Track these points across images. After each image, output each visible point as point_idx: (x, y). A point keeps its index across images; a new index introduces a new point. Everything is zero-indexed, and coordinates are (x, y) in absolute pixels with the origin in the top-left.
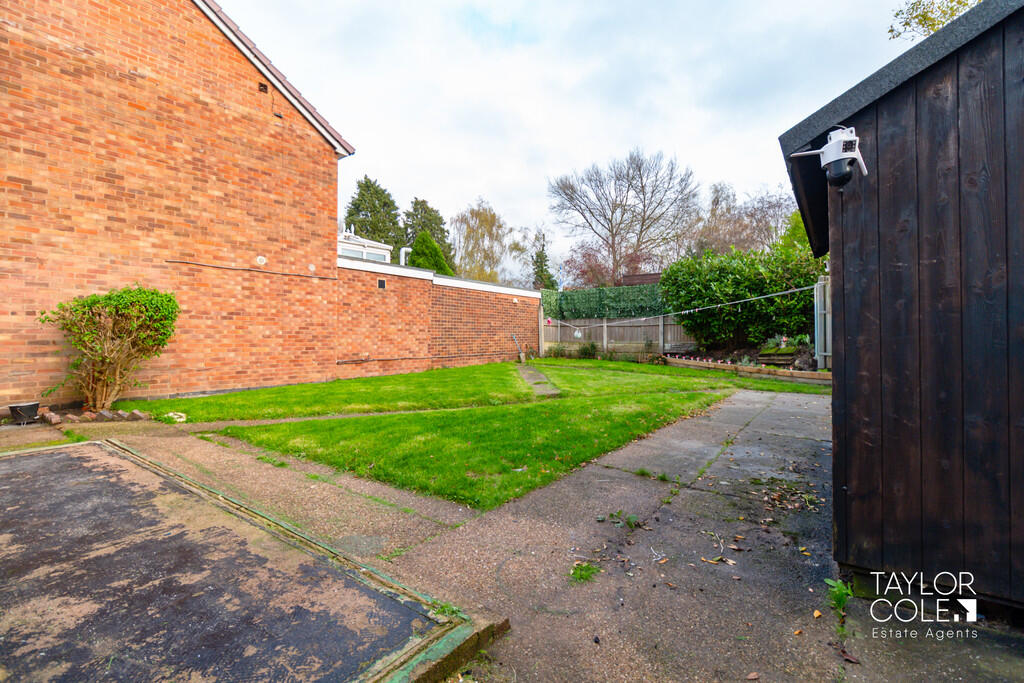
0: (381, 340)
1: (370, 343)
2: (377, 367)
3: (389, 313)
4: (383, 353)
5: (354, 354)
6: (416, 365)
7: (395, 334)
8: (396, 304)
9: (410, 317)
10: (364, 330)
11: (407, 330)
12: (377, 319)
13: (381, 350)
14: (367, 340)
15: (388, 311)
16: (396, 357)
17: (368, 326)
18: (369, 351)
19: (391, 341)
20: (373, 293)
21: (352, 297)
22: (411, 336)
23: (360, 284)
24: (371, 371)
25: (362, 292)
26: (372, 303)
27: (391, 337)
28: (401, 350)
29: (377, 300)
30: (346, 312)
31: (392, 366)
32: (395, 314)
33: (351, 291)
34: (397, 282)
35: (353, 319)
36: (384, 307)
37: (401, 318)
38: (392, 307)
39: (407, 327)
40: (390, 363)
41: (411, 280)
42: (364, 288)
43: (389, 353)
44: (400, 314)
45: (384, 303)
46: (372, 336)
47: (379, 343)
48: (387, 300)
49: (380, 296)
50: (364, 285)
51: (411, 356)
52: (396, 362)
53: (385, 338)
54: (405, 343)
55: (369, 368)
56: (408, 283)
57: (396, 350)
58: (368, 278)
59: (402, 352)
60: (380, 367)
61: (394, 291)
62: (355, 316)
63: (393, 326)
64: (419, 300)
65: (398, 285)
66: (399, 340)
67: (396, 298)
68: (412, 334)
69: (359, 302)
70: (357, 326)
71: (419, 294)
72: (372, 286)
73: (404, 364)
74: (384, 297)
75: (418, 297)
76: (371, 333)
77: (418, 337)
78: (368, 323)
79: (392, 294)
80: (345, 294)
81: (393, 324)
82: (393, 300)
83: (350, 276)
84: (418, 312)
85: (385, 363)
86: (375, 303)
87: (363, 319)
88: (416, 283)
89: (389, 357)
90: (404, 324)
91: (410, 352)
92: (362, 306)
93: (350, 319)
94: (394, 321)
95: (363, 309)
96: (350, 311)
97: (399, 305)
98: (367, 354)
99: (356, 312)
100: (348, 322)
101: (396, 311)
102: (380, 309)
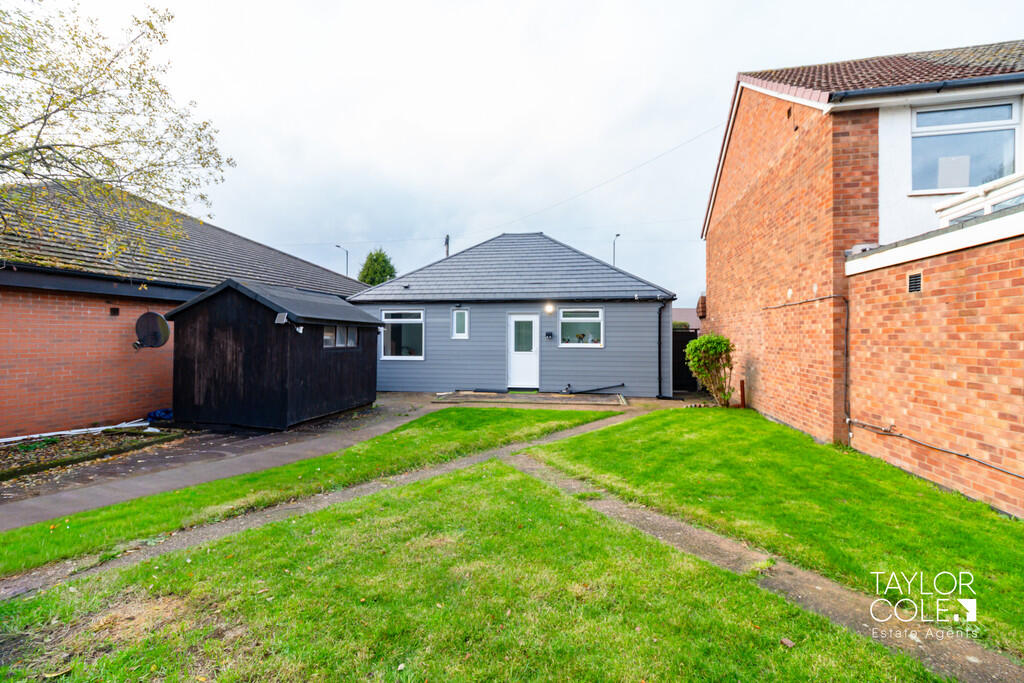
0: (915, 400)
1: (896, 402)
2: (908, 453)
3: (929, 344)
4: (918, 428)
5: (874, 416)
6: (1003, 489)
7: (942, 391)
8: (944, 322)
9: (982, 352)
10: (887, 375)
11: (971, 386)
12: (907, 356)
13: (914, 421)
14: (892, 395)
15: (928, 337)
16: (946, 446)
17: (892, 368)
18: (895, 417)
19: (935, 407)
20: (899, 305)
21: (871, 318)
22: (982, 403)
23: (880, 293)
24: (898, 456)
25: (884, 306)
26: (899, 325)
27: (935, 396)
28: (960, 432)
29: (907, 316)
30: (865, 343)
31: (935, 463)
32: (942, 345)
33: (869, 308)
34: (945, 269)
35: (873, 354)
36: (918, 330)
37: (955, 353)
38: (935, 329)
39: (974, 378)
40: (933, 455)
41: (983, 252)
42: (886, 299)
43: (930, 433)
44: (954, 345)
45: (919, 323)
46: (900, 389)
47: (911, 404)
48: (925, 315)
49: (911, 308)
50: (886, 293)
51: (985, 456)
52: (945, 458)
53: (921, 397)
54: (967, 417)
55: (897, 448)
56: (973, 262)
57: (944, 428)
58: (893, 278)
59: (959, 439)
60: (914, 455)
61: (940, 292)
62: (875, 349)
63: (937, 372)
64: (1006, 302)
65: (947, 276)
66: (953, 407)
67: (944, 308)
68: (989, 397)
69: (880, 325)
70: (877, 368)
71: (1008, 283)
72: (899, 291)
73: (964, 469)
74: (920, 310)
75: (1004, 294)
76: (899, 383)
77: (1008, 409)
78: (892, 363)
79: (935, 299)
80: (862, 314)
81: (937, 367)
82: (938, 314)
83: (869, 283)
84: (1005, 336)
85: (923, 450)
86: (904, 324)
87: (886, 357)
88: (997, 255)
89: (929, 440)
90: (963, 369)
91: (983, 446)
92: (884, 332)
93: (868, 355)
94: (940, 360)
95: (885, 337)
96: (869, 342)
97: (950, 322)
98: (892, 422)
99: (876, 343)
100: (867, 360)
101: (944, 336)
102: (912, 335)
